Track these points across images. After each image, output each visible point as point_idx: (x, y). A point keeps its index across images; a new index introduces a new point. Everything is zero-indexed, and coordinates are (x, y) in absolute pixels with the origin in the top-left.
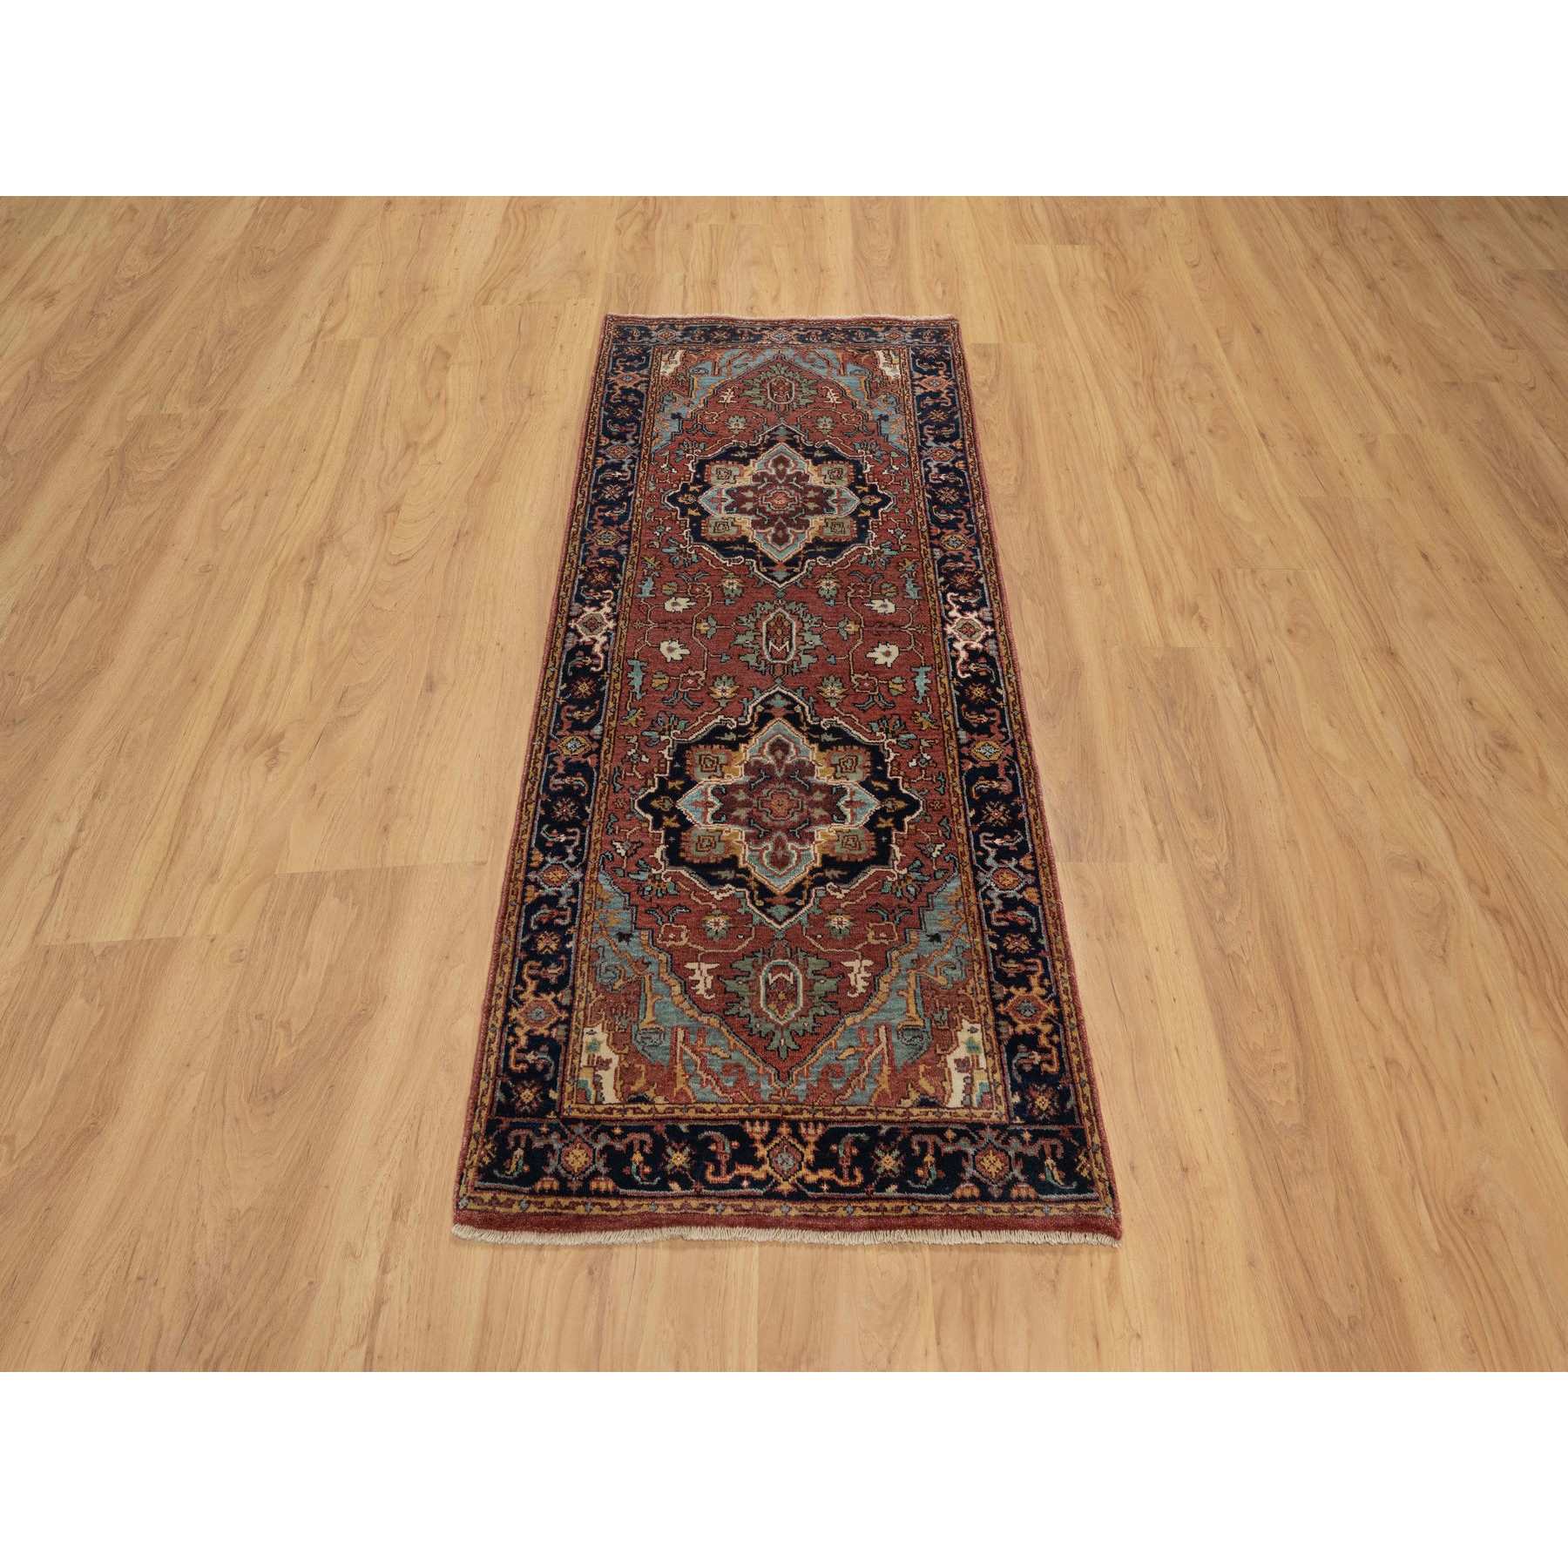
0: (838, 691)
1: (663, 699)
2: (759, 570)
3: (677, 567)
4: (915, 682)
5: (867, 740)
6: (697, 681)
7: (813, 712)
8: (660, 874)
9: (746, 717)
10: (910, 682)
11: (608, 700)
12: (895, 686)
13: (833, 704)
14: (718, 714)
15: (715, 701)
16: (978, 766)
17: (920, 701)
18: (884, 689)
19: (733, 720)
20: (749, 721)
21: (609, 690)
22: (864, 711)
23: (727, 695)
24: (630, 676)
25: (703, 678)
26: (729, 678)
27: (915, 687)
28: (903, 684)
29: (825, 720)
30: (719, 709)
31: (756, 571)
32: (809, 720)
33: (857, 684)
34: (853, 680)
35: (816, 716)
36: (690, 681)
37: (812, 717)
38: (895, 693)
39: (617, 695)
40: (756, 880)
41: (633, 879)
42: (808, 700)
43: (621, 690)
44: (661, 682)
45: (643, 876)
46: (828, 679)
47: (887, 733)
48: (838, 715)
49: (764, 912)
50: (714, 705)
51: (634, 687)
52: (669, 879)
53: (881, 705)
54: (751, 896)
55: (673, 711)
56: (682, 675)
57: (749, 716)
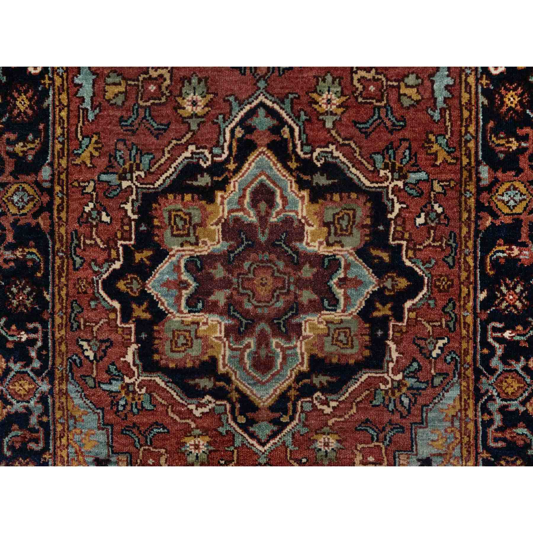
0: (336, 101)
1: (121, 119)
4: (433, 82)
5: (368, 183)
6: (160, 87)
7: (304, 137)
8: (134, 384)
9: (222, 148)
10: (427, 83)
11: (54, 124)
12: (408, 91)
13: (329, 125)
14: (188, 143)
15: (183, 120)
16: (498, 223)
17: (437, 116)
18: (393, 96)
19: (206, 152)
20: (227, 152)
21: (54, 104)
22: (367, 135)
23: (199, 110)
24: (77, 81)
25: (168, 82)
26: (200, 81)
27: (433, 91)
28: (417, 86)
29: (318, 150)
30: (188, 136)
32: (298, 150)
33: (360, 87)
34: (355, 82)
35: (307, 144)
36: (152, 88)
37: (302, 145)
38: (406, 102)
39: (64, 114)
40: (237, 390)
41: (104, 390)
42: (298, 117)
43: (68, 106)
44: (116, 89)
45: (116, 386)
46: (324, 80)
47: (392, 172)
48: (334, 142)
49: (246, 431)
50: (183, 127)
51: (83, 99)
52: (144, 391)
53: (388, 124)
54: (232, 411)
55: (133, 139)
56: (141, 78)
57: (226, 145)
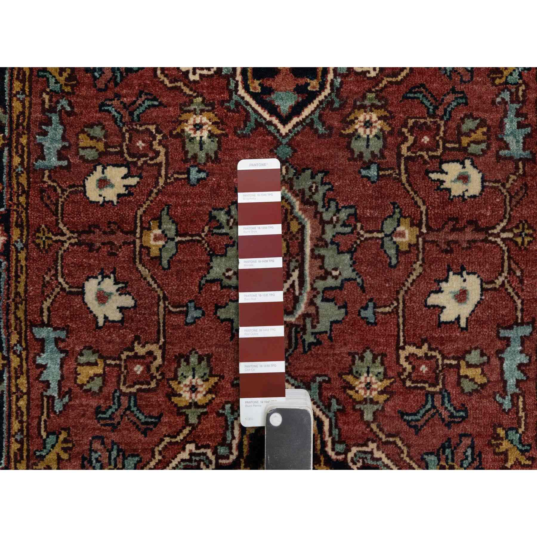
0: (378, 385)
1: (98, 410)
2: (246, 88)
3: (101, 85)
4: (502, 360)
6: (148, 368)
7: (336, 432)
9: (230, 446)
10: (495, 361)
11: (9, 416)
12: (470, 372)
13: (368, 416)
14: (185, 441)
15: (179, 411)
17: (507, 404)
18: (452, 378)
19: (209, 452)
20: (235, 453)
21: (9, 390)
22: (417, 430)
23: (199, 398)
24: (39, 361)
25: (159, 361)
26: (200, 359)
27: (502, 372)
28: (482, 365)
29: (354, 450)
30: (186, 431)
31: (241, 92)
32: (329, 449)
33: (409, 368)
34: (402, 361)
35: (340, 442)
36: (139, 369)
37: (333, 443)
38: (467, 386)
39: (22, 403)
42: (328, 406)
43: (28, 393)
44: (91, 371)
46: (362, 359)
48: (375, 439)
50: (180, 420)
51: (47, 384)
53: (445, 414)
55: (114, 436)
56: (123, 357)
57: (235, 443)
